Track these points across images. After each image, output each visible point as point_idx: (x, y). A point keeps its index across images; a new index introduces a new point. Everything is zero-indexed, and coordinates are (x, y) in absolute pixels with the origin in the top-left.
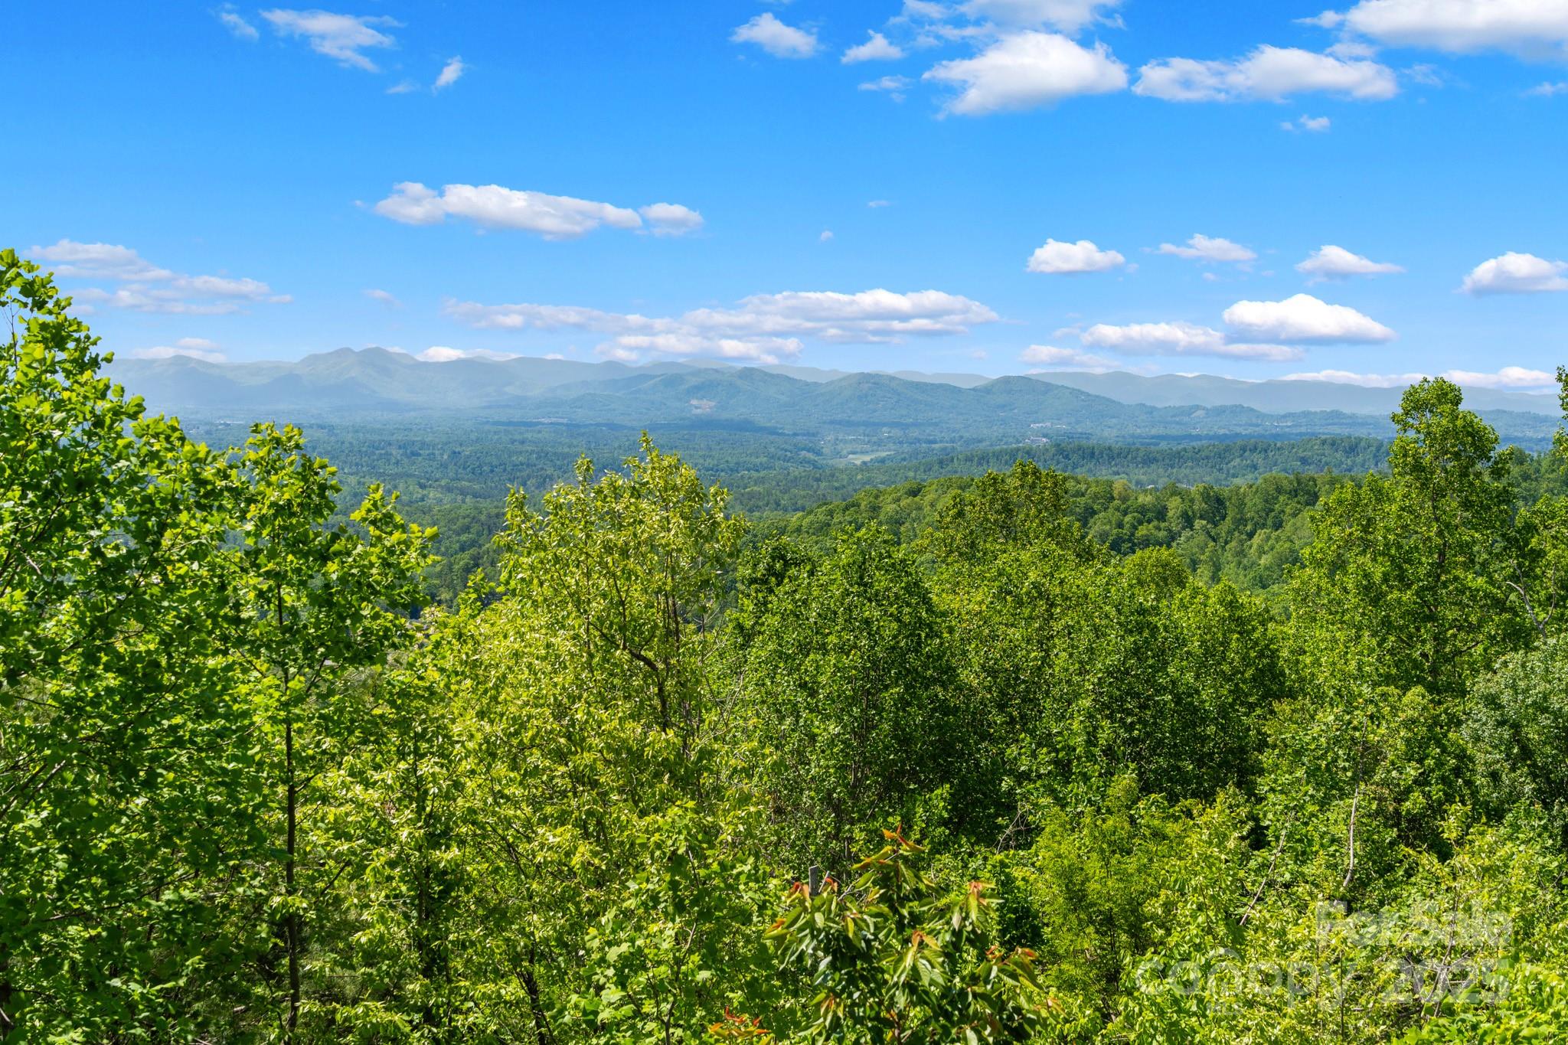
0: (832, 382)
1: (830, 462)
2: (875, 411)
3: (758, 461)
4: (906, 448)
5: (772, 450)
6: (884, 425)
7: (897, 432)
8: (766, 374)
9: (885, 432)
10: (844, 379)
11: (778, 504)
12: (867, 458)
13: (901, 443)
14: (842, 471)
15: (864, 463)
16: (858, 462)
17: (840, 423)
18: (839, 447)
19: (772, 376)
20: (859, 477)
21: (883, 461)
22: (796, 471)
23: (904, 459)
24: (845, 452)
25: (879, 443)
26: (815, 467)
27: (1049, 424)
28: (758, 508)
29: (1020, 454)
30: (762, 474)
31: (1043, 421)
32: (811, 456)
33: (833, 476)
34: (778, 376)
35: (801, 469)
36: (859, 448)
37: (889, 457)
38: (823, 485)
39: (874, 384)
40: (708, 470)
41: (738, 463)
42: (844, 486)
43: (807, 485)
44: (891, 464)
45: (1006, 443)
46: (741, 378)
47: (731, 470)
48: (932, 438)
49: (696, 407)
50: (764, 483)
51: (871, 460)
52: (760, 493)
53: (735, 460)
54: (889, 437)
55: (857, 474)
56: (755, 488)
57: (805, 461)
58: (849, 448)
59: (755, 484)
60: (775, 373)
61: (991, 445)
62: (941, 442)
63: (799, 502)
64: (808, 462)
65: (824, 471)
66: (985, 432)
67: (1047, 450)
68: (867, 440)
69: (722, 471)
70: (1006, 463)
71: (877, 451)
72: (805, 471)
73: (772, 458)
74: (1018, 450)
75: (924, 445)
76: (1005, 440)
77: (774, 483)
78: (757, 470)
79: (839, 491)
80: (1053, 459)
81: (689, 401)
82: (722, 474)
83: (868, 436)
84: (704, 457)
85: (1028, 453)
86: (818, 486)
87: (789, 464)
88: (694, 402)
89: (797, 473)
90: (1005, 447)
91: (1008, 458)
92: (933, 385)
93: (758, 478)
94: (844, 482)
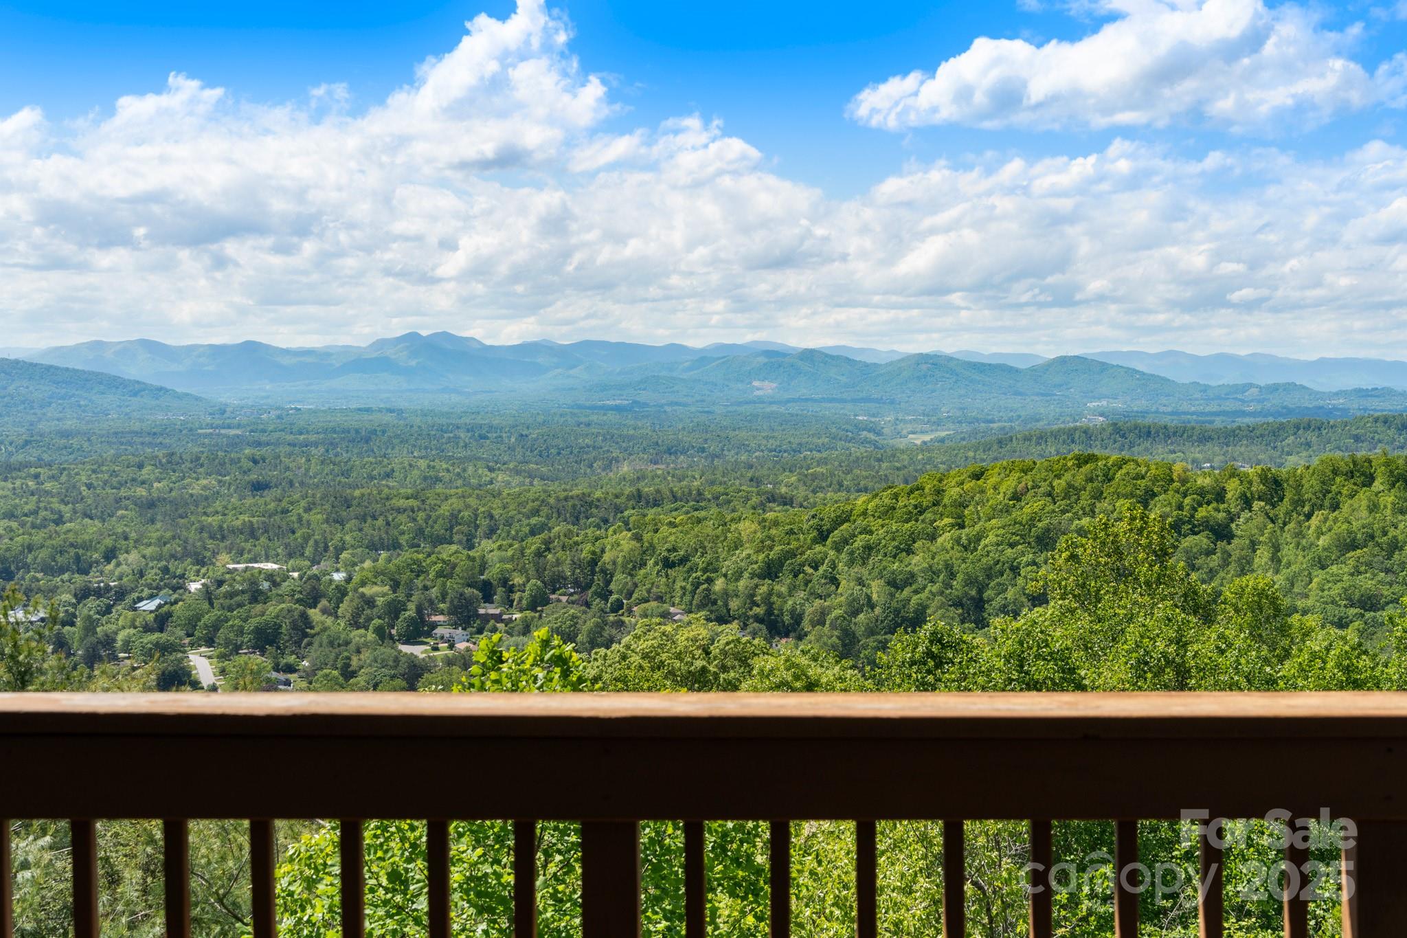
0: (891, 363)
1: (891, 442)
3: (820, 441)
4: (965, 428)
5: (834, 430)
6: (943, 404)
7: (955, 412)
8: (827, 355)
9: (944, 412)
10: (902, 360)
11: (841, 485)
12: (927, 438)
13: (960, 422)
14: (903, 452)
15: (925, 443)
16: (918, 442)
17: (899, 403)
18: (899, 427)
19: (832, 357)
20: (920, 457)
21: (942, 440)
22: (857, 451)
23: (963, 439)
24: (905, 432)
25: (938, 423)
26: (876, 447)
27: (1104, 403)
28: (821, 489)
29: (1078, 434)
30: (824, 455)
31: (1099, 399)
32: (872, 436)
33: (894, 456)
34: (838, 357)
35: (863, 450)
36: (919, 427)
37: (948, 437)
38: (884, 465)
39: (933, 364)
40: (771, 451)
41: (800, 444)
42: (905, 467)
43: (869, 466)
44: (951, 444)
45: (1063, 422)
46: (802, 360)
47: (794, 451)
48: (990, 417)
49: (758, 389)
50: (826, 464)
51: (932, 440)
52: (823, 474)
53: (797, 441)
54: (949, 417)
55: (918, 454)
56: (818, 469)
57: (866, 441)
58: (910, 427)
59: (818, 465)
60: (835, 354)
61: (1049, 424)
62: (999, 421)
63: (862, 483)
64: (870, 442)
65: (885, 452)
66: (1042, 410)
67: (1104, 429)
68: (926, 419)
69: (785, 452)
70: (1064, 442)
71: (937, 430)
72: (866, 451)
73: (834, 438)
74: (1076, 429)
75: (983, 425)
76: (1062, 419)
77: (836, 463)
78: (819, 451)
79: (901, 472)
80: (1109, 438)
81: (751, 383)
82: (786, 455)
83: (928, 415)
84: (767, 438)
85: (1085, 432)
86: (880, 467)
87: (851, 445)
88: (756, 383)
89: (858, 454)
90: (1062, 426)
91: (1066, 437)
92: (990, 365)
93: (821, 459)
94: (906, 463)
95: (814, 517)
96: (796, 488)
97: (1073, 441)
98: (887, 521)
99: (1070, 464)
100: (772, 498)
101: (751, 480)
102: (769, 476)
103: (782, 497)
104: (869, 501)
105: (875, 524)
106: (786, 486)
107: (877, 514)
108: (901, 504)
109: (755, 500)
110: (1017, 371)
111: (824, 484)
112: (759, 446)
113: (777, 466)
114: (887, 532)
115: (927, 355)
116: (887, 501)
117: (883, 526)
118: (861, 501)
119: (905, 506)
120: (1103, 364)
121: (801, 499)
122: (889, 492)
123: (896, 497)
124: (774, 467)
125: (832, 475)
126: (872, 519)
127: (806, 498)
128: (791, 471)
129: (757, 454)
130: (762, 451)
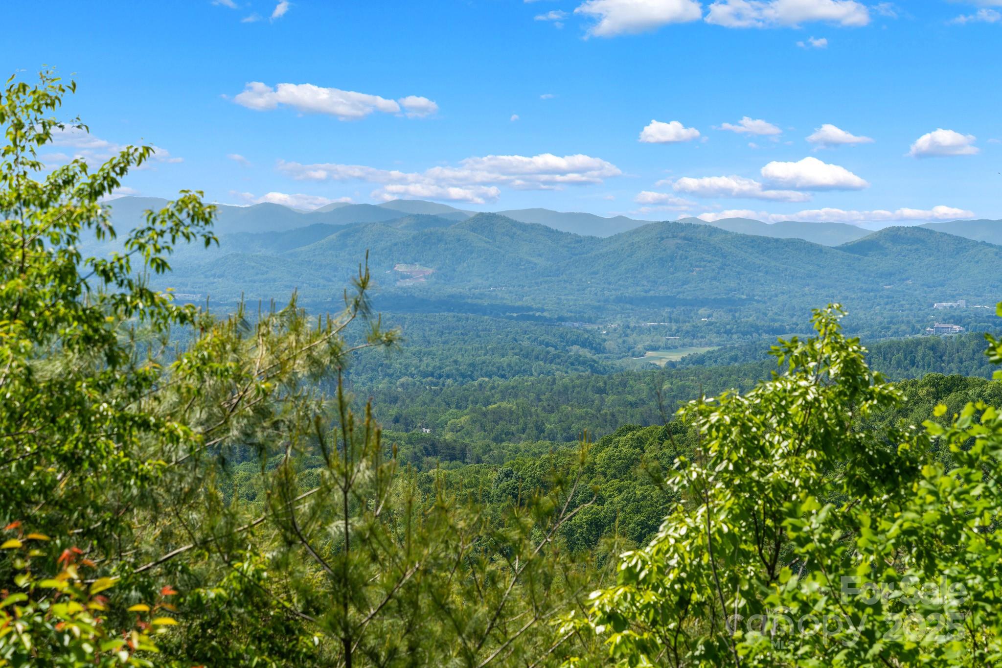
0: (618, 237)
1: (618, 363)
2: (685, 283)
3: (505, 361)
4: (737, 341)
5: (526, 343)
6: (703, 303)
7: (721, 316)
8: (515, 224)
9: (703, 316)
10: (636, 232)
11: (540, 430)
12: (676, 357)
13: (729, 332)
14: (638, 378)
15: (672, 365)
16: (663, 364)
17: (631, 301)
18: (630, 340)
19: (524, 227)
20: (666, 386)
21: (700, 361)
22: (565, 377)
23: (735, 359)
24: (640, 347)
25: (694, 334)
26: (594, 370)
27: (962, 303)
28: (510, 436)
29: (920, 351)
30: (512, 381)
31: (953, 298)
32: (586, 353)
33: (624, 384)
34: (533, 227)
35: (573, 374)
36: (663, 340)
37: (711, 356)
38: (610, 399)
39: (685, 238)
40: (425, 375)
41: (472, 365)
42: (643, 402)
43: (585, 400)
44: (714, 366)
45: (896, 333)
46: (474, 230)
47: (463, 376)
48: (777, 325)
49: (404, 277)
50: (516, 396)
51: (683, 359)
52: (511, 412)
53: (467, 360)
54: (710, 324)
55: (663, 381)
56: (504, 404)
57: (578, 361)
58: (647, 340)
59: (503, 399)
60: (527, 221)
61: (872, 336)
62: (792, 330)
63: (575, 426)
64: (584, 363)
65: (610, 377)
66: (861, 315)
67: (963, 344)
68: (674, 327)
69: (448, 377)
70: (899, 364)
71: (691, 345)
72: (580, 377)
73: (526, 356)
74: (918, 343)
75: (765, 336)
76: (894, 328)
77: (532, 396)
78: (503, 376)
79: (640, 409)
80: (973, 359)
81: (391, 267)
82: (449, 381)
83: (677, 321)
84: (419, 355)
85: (933, 348)
86: (602, 401)
87: (554, 367)
88: (401, 268)
89: (567, 380)
90: (894, 338)
91: (901, 355)
92: (777, 240)
93: (507, 388)
94: (644, 395)
95: (507, 475)
96: (469, 434)
97: (913, 363)
98: (626, 483)
99: (922, 392)
100: (432, 449)
101: (396, 420)
102: (425, 414)
103: (448, 446)
104: (598, 450)
105: (606, 487)
106: (452, 430)
107: (610, 472)
108: (647, 455)
109: (405, 451)
110: (821, 251)
111: (513, 429)
112: (407, 367)
113: (438, 399)
114: (628, 500)
115: (676, 225)
116: (626, 450)
117: (620, 491)
118: (580, 450)
119: (656, 458)
120: (959, 240)
121: (478, 451)
122: (629, 435)
123: (640, 443)
124: (432, 401)
125: (526, 413)
126: (602, 479)
127: (487, 450)
128: (458, 407)
129: (402, 380)
130: (412, 376)
